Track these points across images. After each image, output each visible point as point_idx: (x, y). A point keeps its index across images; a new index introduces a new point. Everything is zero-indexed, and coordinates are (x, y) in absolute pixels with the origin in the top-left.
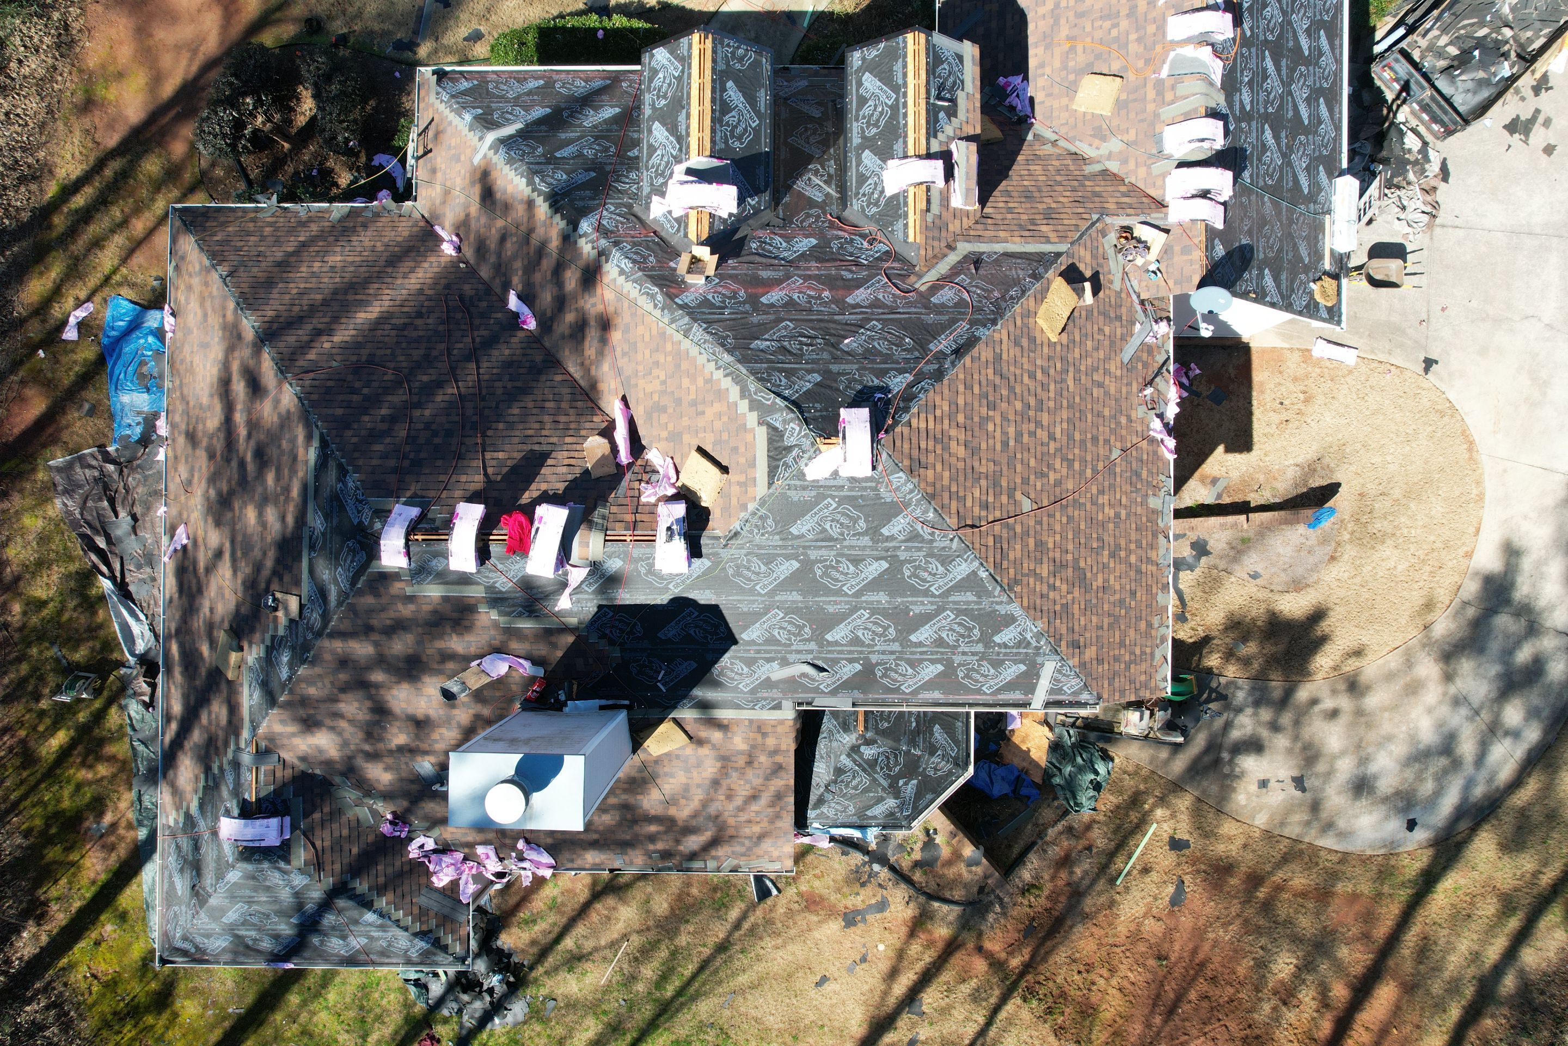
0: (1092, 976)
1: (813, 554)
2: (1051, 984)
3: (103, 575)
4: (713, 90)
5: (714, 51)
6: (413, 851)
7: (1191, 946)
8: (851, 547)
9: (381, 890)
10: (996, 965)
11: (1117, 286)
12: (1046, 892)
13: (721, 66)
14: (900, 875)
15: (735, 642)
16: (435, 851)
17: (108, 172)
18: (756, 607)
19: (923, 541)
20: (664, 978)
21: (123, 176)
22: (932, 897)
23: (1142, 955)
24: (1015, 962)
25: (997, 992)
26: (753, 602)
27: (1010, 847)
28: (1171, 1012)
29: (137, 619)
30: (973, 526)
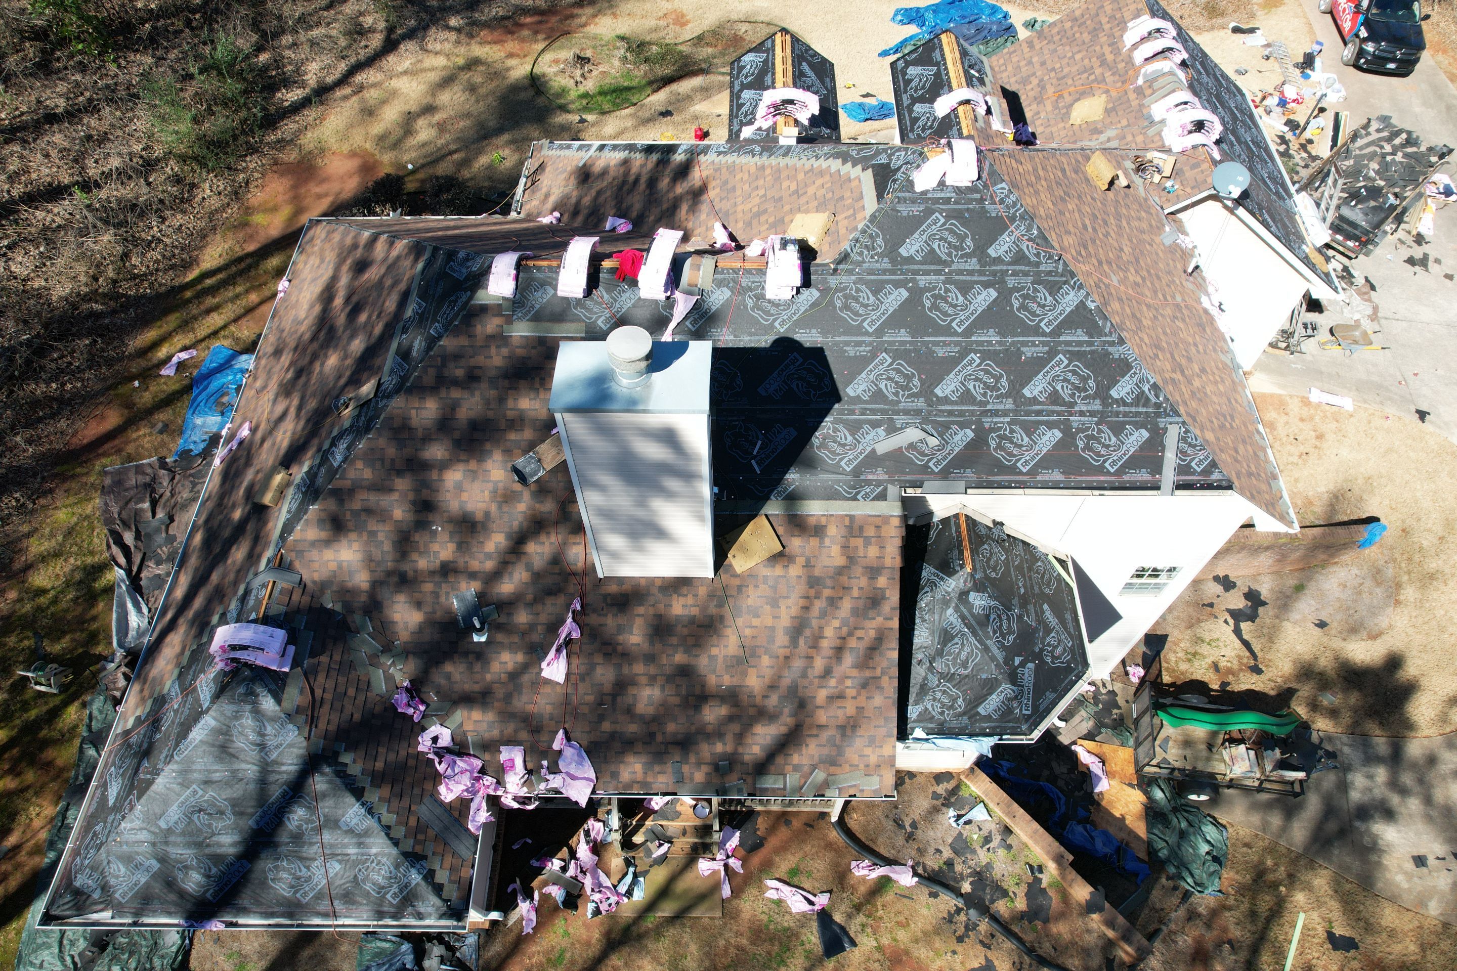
1: (922, 281)
3: (120, 567)
6: (424, 743)
8: (960, 272)
9: (378, 779)
14: (1003, 926)
15: (838, 399)
16: (448, 750)
18: (864, 350)
19: (1029, 263)
26: (859, 344)
29: (139, 610)
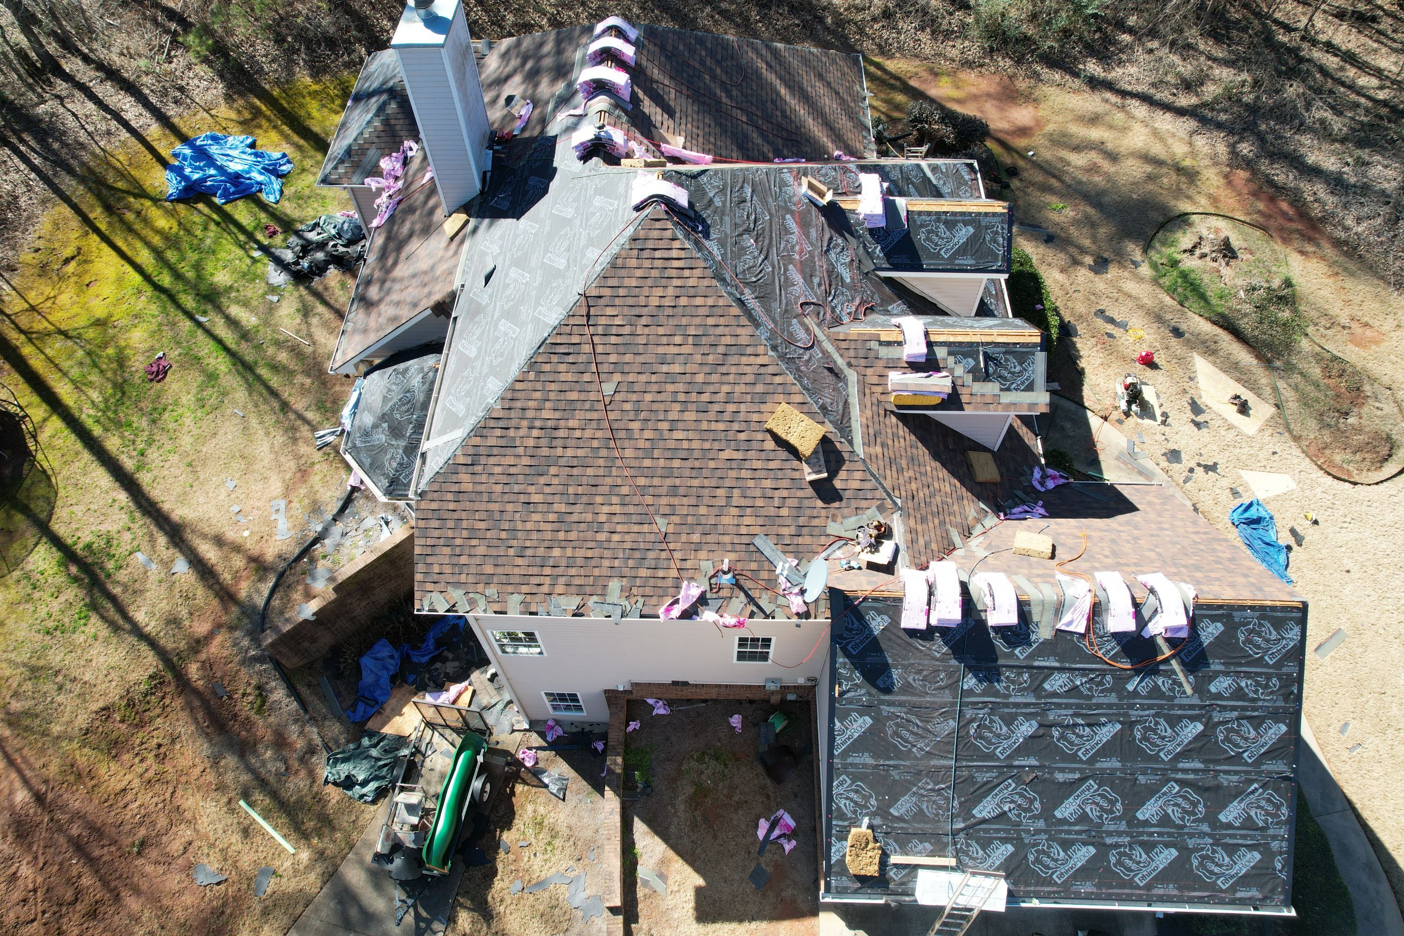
0: (151, 757)
2: (158, 711)
4: (963, 214)
5: (994, 214)
6: (408, 143)
7: (144, 887)
9: (386, 122)
10: (198, 644)
11: (833, 528)
12: (254, 717)
13: (984, 222)
14: (308, 549)
15: (519, 219)
16: (406, 157)
17: (892, 81)
20: (275, 368)
21: (893, 87)
22: (281, 576)
23: (153, 823)
24: (193, 670)
25: (170, 646)
27: (309, 686)
28: (79, 847)
30: (588, 316)
